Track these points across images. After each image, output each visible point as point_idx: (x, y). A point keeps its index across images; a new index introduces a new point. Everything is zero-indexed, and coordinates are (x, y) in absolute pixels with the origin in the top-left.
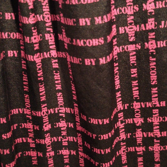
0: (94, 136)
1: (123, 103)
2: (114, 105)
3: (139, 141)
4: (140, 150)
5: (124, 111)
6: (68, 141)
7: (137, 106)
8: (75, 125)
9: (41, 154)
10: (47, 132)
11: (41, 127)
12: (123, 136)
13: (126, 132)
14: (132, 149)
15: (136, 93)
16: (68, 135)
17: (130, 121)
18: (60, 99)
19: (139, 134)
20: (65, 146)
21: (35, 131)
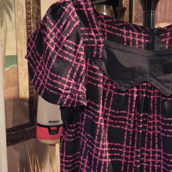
0: (168, 159)
6: (158, 162)
9: (147, 165)
10: (151, 157)
11: (149, 155)
16: (158, 159)
18: (157, 146)
20: (156, 163)
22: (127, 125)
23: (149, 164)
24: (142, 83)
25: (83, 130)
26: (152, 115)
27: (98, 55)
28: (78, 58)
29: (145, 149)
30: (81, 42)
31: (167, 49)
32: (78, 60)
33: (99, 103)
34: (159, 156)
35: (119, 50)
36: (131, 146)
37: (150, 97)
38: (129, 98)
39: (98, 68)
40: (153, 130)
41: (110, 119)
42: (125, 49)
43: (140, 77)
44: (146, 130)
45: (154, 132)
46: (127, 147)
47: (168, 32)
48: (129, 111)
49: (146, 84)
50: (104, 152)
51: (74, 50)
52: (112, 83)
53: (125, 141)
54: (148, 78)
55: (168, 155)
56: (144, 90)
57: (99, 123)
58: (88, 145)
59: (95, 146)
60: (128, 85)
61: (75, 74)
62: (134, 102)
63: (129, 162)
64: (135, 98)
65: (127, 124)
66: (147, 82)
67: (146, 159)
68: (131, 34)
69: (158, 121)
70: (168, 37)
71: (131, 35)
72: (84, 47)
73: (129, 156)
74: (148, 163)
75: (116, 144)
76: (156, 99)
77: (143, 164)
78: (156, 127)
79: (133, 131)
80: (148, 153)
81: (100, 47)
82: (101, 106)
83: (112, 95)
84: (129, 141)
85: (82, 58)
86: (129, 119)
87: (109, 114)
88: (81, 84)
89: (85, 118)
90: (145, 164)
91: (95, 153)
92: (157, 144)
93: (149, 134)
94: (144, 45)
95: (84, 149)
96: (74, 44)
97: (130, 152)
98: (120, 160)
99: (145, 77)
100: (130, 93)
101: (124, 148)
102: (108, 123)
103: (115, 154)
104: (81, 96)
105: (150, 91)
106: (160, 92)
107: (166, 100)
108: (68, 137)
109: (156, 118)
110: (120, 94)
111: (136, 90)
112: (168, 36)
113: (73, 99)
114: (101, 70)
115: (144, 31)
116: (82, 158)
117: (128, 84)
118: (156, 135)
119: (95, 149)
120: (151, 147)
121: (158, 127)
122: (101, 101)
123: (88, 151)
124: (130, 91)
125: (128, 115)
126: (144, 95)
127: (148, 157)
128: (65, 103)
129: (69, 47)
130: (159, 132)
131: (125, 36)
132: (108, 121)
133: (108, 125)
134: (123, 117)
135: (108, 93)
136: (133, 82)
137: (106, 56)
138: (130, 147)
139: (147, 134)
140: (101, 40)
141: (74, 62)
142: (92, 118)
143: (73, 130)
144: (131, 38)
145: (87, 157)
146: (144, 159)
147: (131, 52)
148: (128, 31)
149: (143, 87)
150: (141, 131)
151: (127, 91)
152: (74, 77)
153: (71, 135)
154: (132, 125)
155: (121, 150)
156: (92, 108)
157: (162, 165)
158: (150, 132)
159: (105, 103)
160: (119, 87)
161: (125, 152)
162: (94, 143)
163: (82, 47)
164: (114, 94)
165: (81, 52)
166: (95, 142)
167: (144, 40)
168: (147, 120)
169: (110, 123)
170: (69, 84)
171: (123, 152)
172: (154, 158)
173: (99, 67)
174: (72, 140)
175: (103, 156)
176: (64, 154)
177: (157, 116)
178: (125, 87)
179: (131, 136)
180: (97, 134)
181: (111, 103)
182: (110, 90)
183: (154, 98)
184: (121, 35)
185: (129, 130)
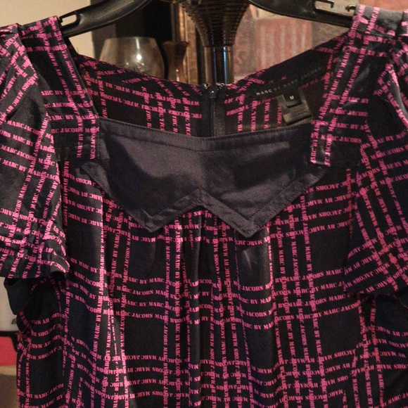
0: (261, 382)
1: (284, 359)
2: (277, 360)
3: (298, 391)
4: (299, 399)
5: (284, 365)
6: (242, 389)
7: (294, 362)
8: (247, 375)
9: (219, 399)
10: (226, 380)
11: (221, 376)
12: (284, 386)
13: (287, 383)
14: (292, 398)
15: (293, 352)
16: (242, 384)
17: (289, 374)
18: (237, 354)
19: (297, 385)
20: (239, 394)
21: (216, 379)
22: (167, 309)
23: (223, 397)
24: (192, 211)
25: (66, 330)
26: (219, 281)
27: (86, 152)
28: (41, 160)
29: (212, 362)
30: (45, 123)
31: (241, 132)
32: (39, 167)
33: (97, 265)
34: (244, 375)
35: (134, 138)
36: (178, 358)
37: (211, 241)
38: (168, 248)
39: (90, 182)
40: (224, 317)
41: (127, 299)
42: (149, 135)
43: (187, 198)
44: (209, 319)
45: (228, 320)
46: (172, 361)
47: (239, 95)
48: (168, 277)
49: (200, 213)
50: (117, 379)
51: (28, 143)
52: (126, 216)
53: (165, 349)
54: (205, 199)
55: (261, 371)
56: (197, 226)
57: (99, 310)
58: (79, 366)
59: (94, 365)
60: (160, 218)
61: (35, 199)
62: (178, 256)
63: (179, 396)
64: (179, 247)
65: (166, 307)
66: (203, 209)
67: (215, 386)
68: (160, 101)
69: (235, 295)
70: (241, 106)
71: (160, 104)
72: (53, 134)
73: (178, 383)
74: (220, 394)
75: (146, 357)
76: (225, 246)
77: (209, 398)
78: (231, 309)
79: (181, 323)
80: (219, 370)
81: (90, 134)
82: (103, 271)
83: (129, 243)
84: (175, 348)
85: (48, 162)
86: (170, 295)
87: (125, 289)
88: (50, 223)
89: (68, 301)
90: (214, 399)
91: (96, 382)
92: (236, 350)
93: (217, 327)
94: (191, 127)
95: (72, 375)
96: (29, 129)
97: (178, 372)
98: (158, 393)
99: (197, 197)
100: (167, 236)
101: (166, 364)
102: (123, 309)
103: (146, 381)
104: (50, 250)
105: (211, 228)
106: (232, 229)
107: (246, 247)
108: (33, 352)
109: (229, 290)
110: (145, 239)
111: (180, 227)
112: (242, 103)
113: (32, 259)
114: (97, 188)
115: (188, 95)
116: (68, 396)
117: (162, 215)
118: (234, 328)
119: (94, 373)
120: (224, 356)
121: (235, 308)
122: (102, 260)
123: (81, 379)
124: (167, 231)
125: (167, 287)
126: (199, 239)
127: (220, 381)
128: (14, 269)
129: (15, 137)
130: (237, 320)
131: (147, 108)
132: (123, 306)
133: (124, 314)
134: (157, 292)
135: (117, 238)
136: (171, 210)
137: (106, 155)
138: (178, 361)
139: (212, 328)
140: (92, 117)
141: (31, 171)
142: (83, 301)
143: (43, 334)
144: (162, 111)
145: (80, 393)
146: (212, 387)
147: (162, 143)
148: (153, 96)
149: (195, 220)
150: (197, 322)
151: (161, 231)
152: (33, 206)
153: (40, 346)
154: (177, 310)
155: (158, 370)
156: (81, 277)
157: (251, 396)
158: (218, 323)
159: (114, 263)
160: (142, 225)
161: (169, 374)
162: (93, 360)
163: (48, 136)
164: (132, 241)
165: (45, 148)
166: (92, 356)
167: (190, 115)
168: (210, 295)
169: (128, 308)
170: (21, 224)
171: (163, 373)
172: (232, 381)
173: (92, 181)
174: (43, 356)
175: (114, 388)
176: (28, 391)
177: (232, 283)
178: (156, 223)
179: (177, 336)
180: (96, 337)
181: (127, 262)
182: (123, 233)
183: (220, 244)
184: (139, 105)
185: (172, 320)
